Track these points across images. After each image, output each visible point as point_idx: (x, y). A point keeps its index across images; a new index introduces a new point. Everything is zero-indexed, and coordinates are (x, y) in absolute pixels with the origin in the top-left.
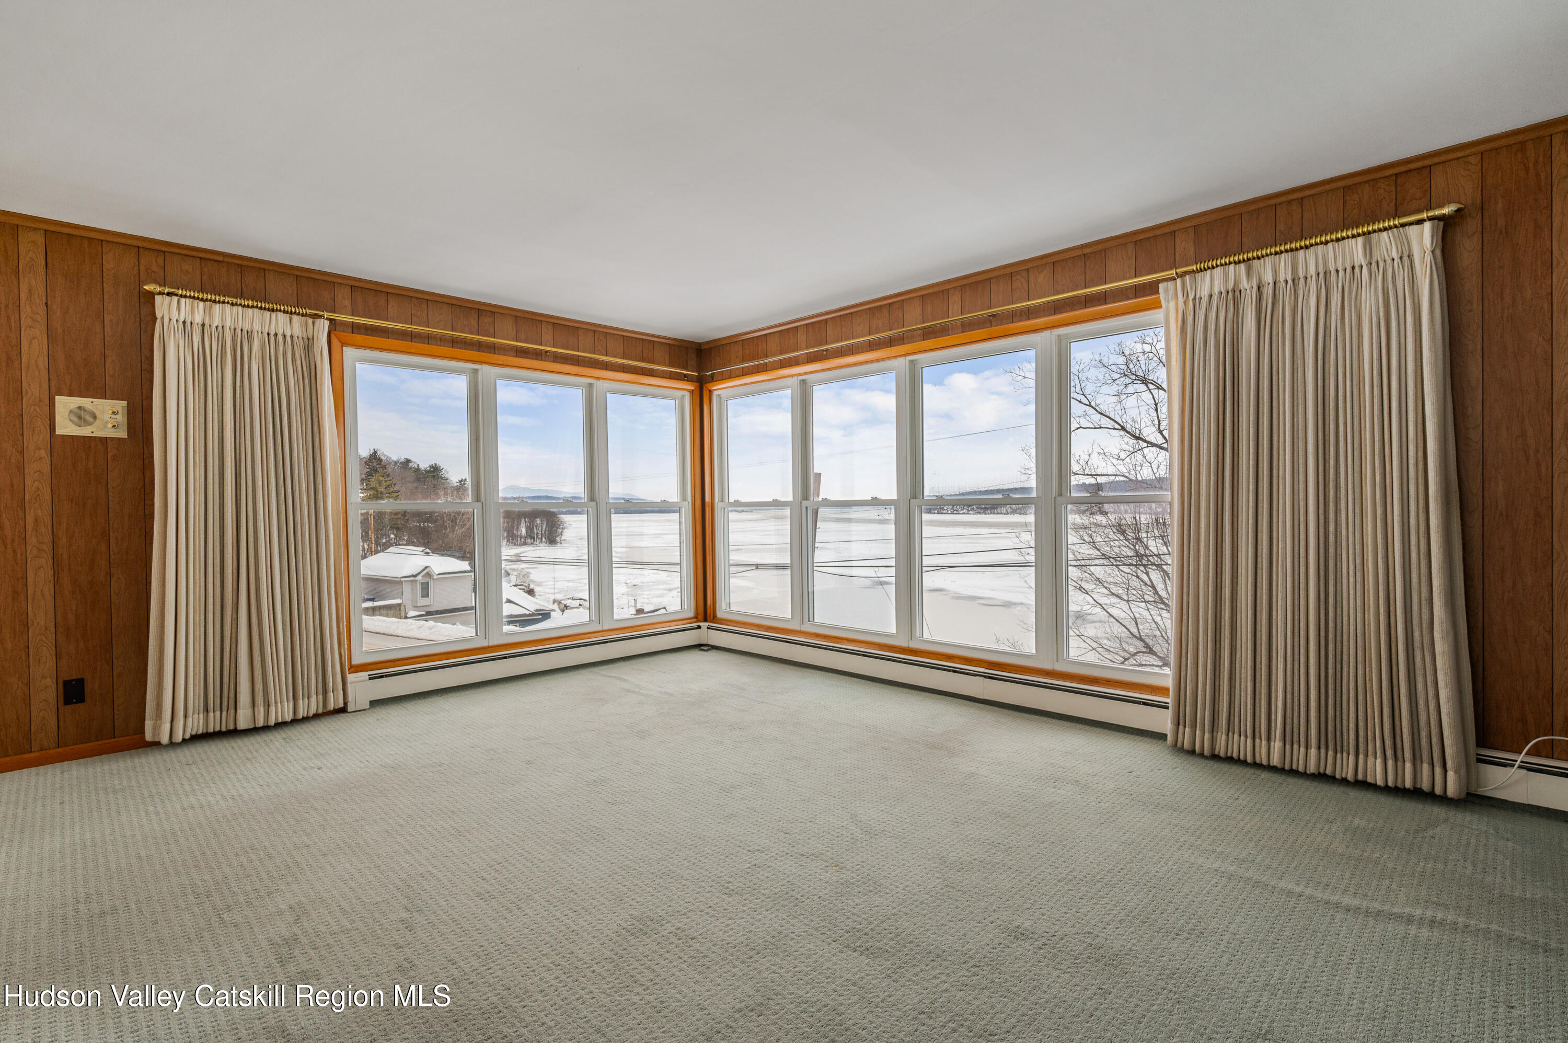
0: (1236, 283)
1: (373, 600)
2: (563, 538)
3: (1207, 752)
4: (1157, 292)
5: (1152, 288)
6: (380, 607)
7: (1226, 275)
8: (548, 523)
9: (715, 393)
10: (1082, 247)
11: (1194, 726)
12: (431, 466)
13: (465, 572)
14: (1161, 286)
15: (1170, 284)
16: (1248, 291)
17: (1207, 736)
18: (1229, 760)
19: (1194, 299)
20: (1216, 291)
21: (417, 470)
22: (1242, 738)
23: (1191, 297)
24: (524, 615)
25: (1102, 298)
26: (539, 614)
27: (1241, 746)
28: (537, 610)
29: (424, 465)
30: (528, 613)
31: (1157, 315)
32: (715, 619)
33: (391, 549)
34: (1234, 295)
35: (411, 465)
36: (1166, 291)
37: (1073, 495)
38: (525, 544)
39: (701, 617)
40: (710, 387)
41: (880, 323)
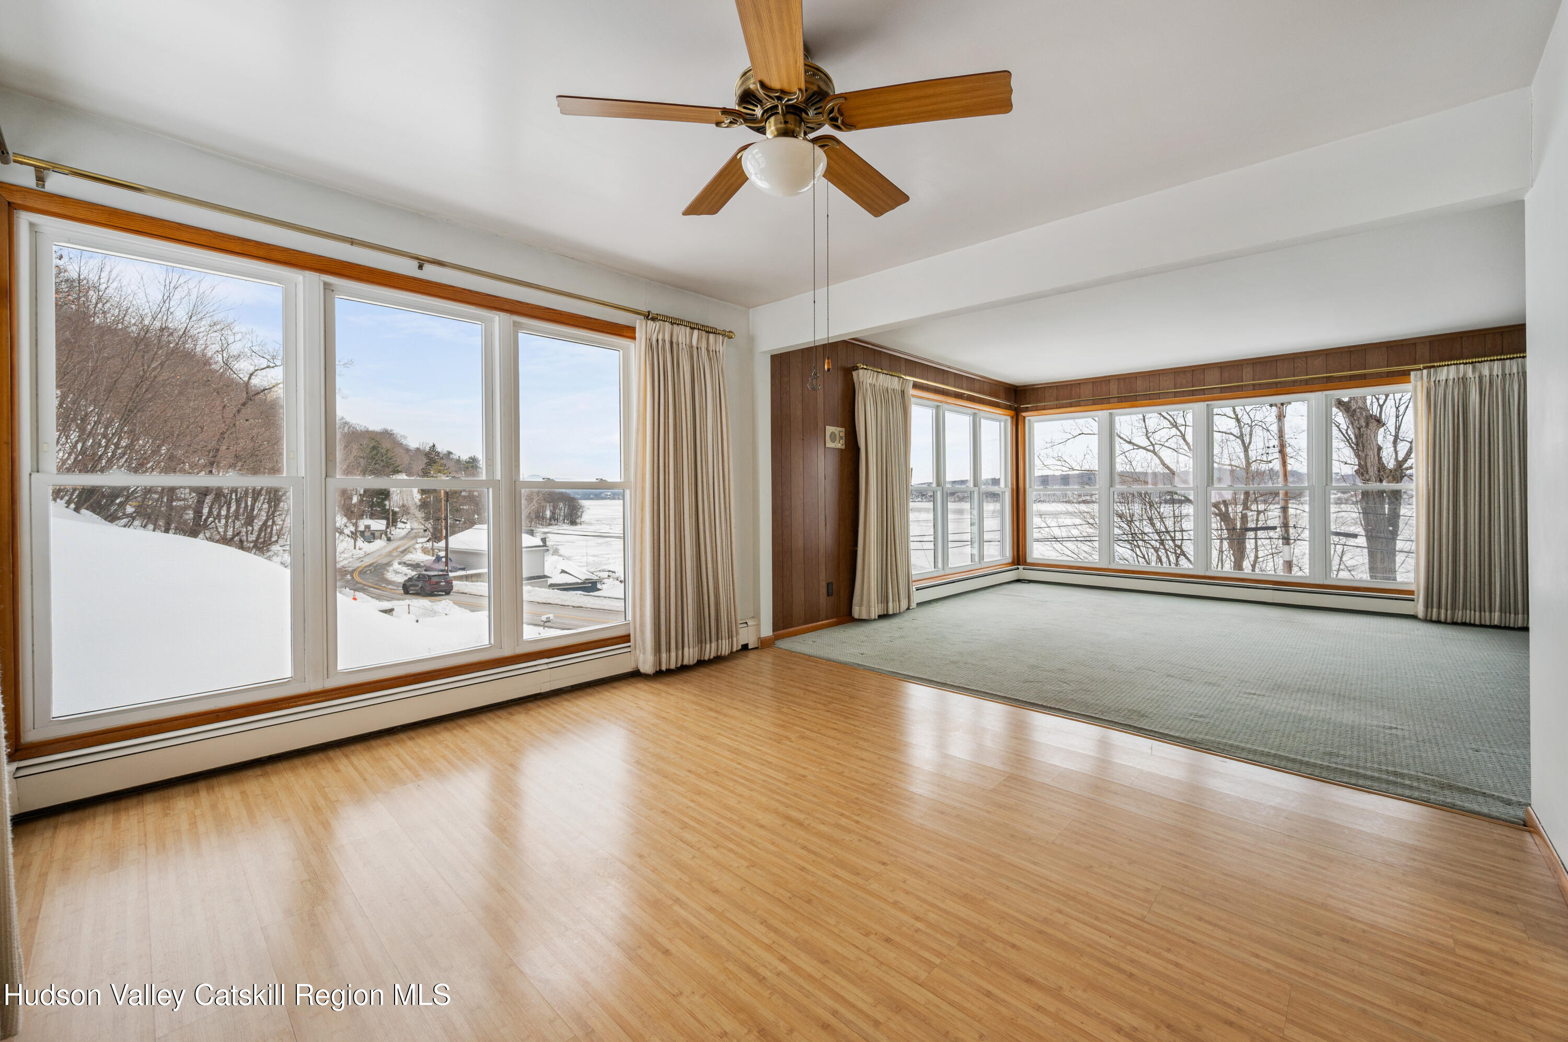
0: (1465, 374)
1: (463, 569)
2: (582, 520)
3: (1449, 620)
4: (1410, 375)
5: (1407, 373)
6: (472, 576)
7: (1458, 370)
8: (569, 507)
9: (1027, 419)
10: (1350, 347)
11: (1439, 607)
12: (471, 458)
13: (539, 546)
14: (1412, 373)
15: (1419, 372)
16: (1473, 379)
17: (1449, 612)
18: (1464, 624)
19: (1435, 381)
20: (1451, 377)
21: (458, 461)
22: (1473, 612)
23: (1433, 380)
24: (577, 583)
25: (1364, 377)
26: (589, 583)
27: (1470, 616)
28: (586, 580)
29: (465, 457)
30: (580, 581)
31: (1409, 386)
32: (1025, 563)
33: (476, 526)
34: (1464, 381)
35: (451, 456)
36: (1416, 376)
37: (1334, 485)
38: (550, 525)
39: (1016, 562)
40: (1024, 414)
41: (1184, 381)
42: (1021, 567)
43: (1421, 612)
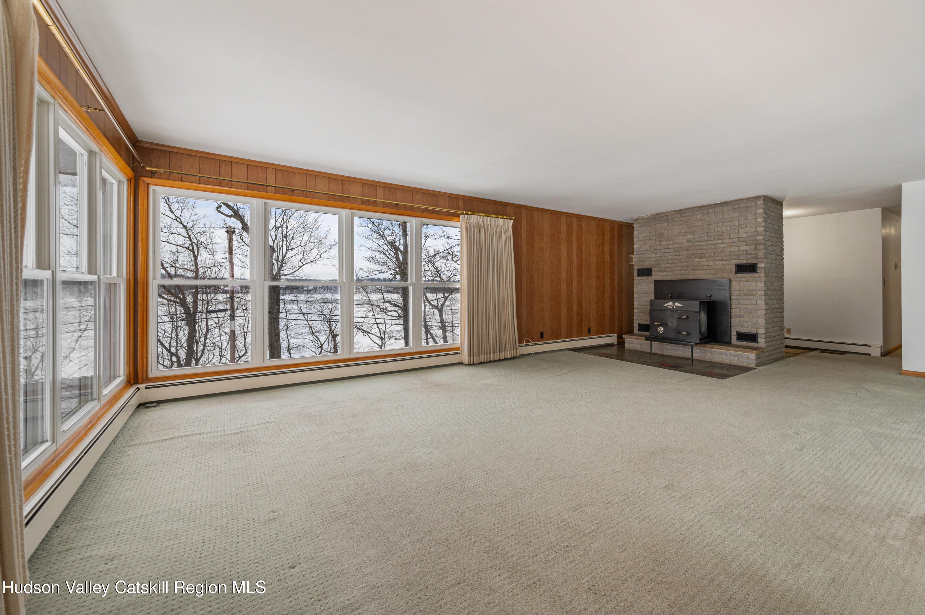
0: (479, 221)
9: (152, 188)
14: (461, 215)
15: (464, 216)
16: (482, 225)
19: (469, 222)
20: (475, 222)
32: (147, 379)
34: (479, 225)
39: (132, 381)
40: (148, 180)
41: (336, 188)
42: (142, 386)
43: (465, 359)
